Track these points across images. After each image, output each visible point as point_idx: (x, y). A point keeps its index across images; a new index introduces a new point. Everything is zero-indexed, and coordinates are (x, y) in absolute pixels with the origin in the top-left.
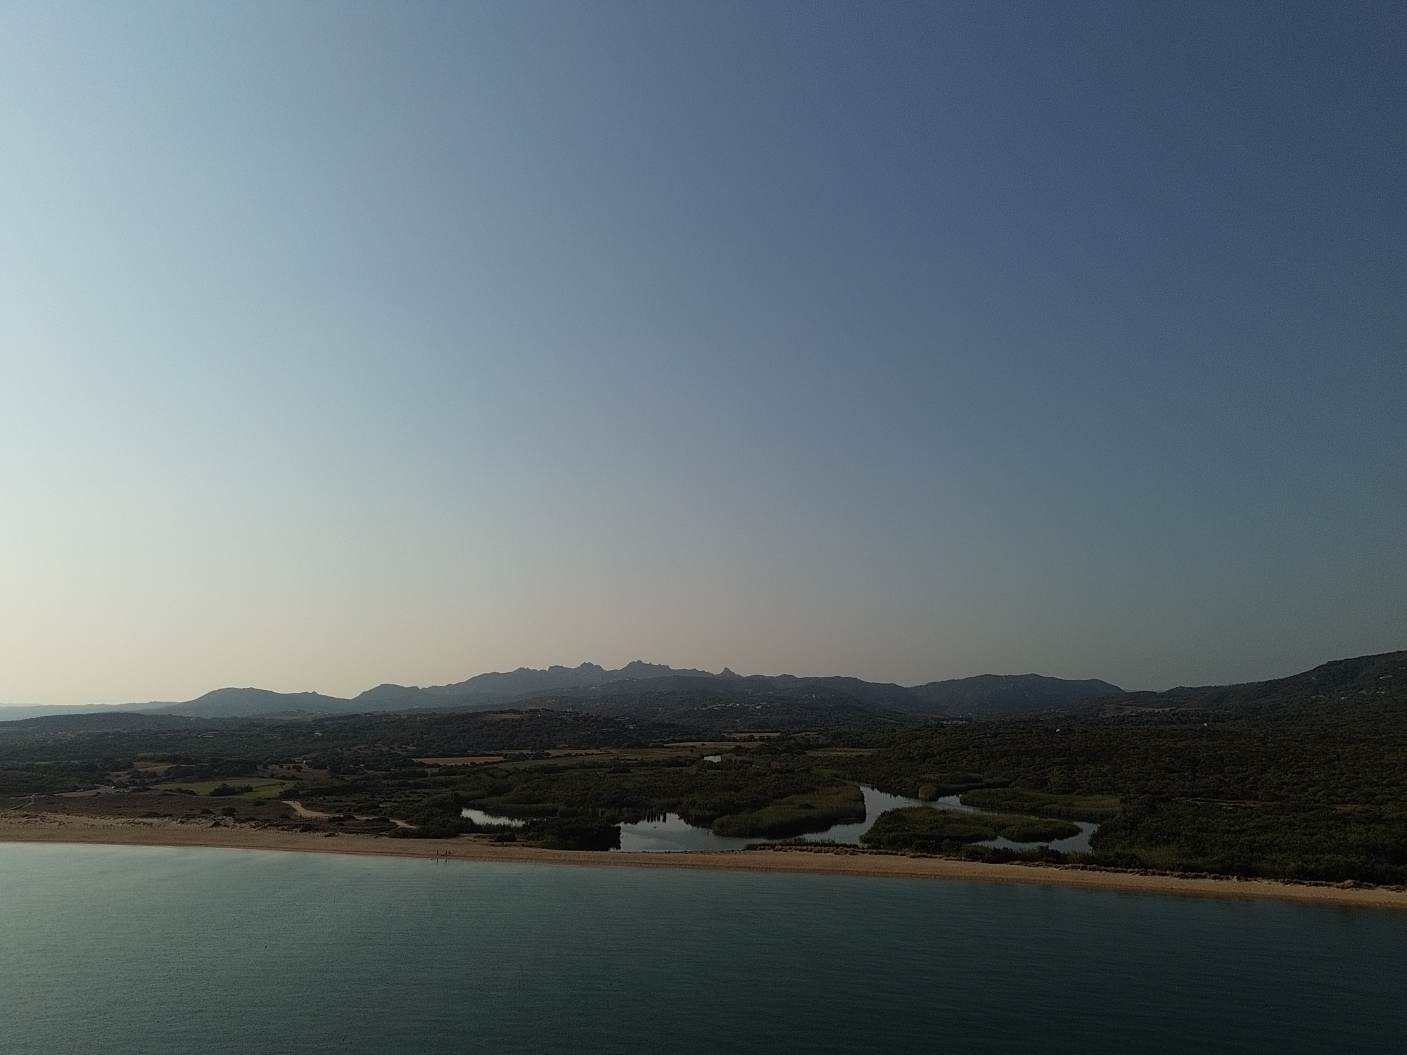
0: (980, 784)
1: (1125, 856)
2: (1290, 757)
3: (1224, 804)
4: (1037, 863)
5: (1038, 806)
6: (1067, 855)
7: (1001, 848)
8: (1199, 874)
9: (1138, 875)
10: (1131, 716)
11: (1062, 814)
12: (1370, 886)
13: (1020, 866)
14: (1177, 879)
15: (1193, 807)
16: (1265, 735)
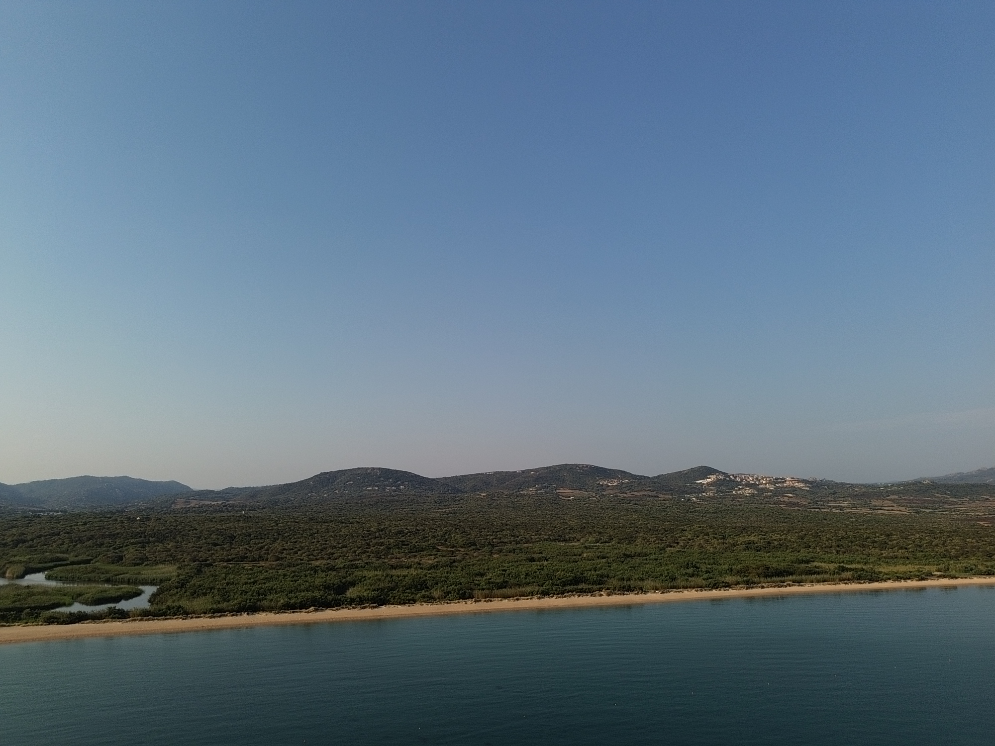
0: (65, 562)
1: (173, 608)
2: (291, 532)
3: (247, 565)
4: (104, 620)
5: (112, 577)
6: (130, 612)
7: (76, 612)
8: (223, 614)
9: (180, 620)
10: (195, 507)
11: (131, 581)
12: (323, 610)
13: (90, 624)
14: (208, 620)
15: (226, 568)
16: (278, 519)
